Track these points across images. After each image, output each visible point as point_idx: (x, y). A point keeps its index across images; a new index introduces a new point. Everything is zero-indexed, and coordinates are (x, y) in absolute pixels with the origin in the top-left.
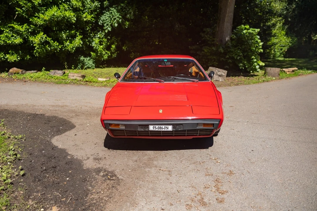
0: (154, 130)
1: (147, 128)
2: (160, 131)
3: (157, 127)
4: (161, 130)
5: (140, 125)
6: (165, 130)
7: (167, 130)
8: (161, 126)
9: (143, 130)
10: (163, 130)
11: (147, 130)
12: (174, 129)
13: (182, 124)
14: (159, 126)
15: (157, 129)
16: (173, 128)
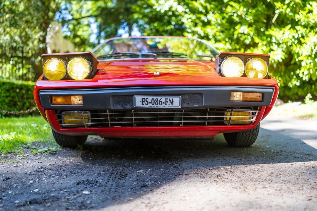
0: (145, 106)
1: (129, 103)
2: (156, 110)
3: (150, 99)
4: (159, 106)
5: (114, 96)
6: (167, 106)
7: (171, 106)
8: (159, 98)
9: (119, 107)
10: (163, 106)
11: (128, 107)
12: (185, 106)
13: (200, 94)
14: (155, 98)
15: (150, 105)
16: (183, 101)
